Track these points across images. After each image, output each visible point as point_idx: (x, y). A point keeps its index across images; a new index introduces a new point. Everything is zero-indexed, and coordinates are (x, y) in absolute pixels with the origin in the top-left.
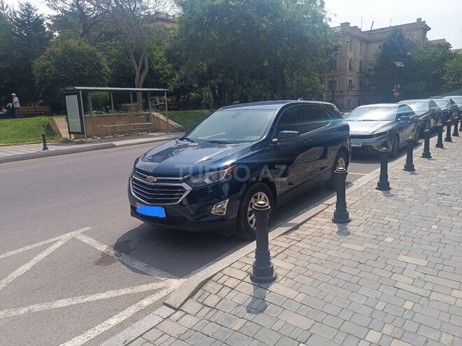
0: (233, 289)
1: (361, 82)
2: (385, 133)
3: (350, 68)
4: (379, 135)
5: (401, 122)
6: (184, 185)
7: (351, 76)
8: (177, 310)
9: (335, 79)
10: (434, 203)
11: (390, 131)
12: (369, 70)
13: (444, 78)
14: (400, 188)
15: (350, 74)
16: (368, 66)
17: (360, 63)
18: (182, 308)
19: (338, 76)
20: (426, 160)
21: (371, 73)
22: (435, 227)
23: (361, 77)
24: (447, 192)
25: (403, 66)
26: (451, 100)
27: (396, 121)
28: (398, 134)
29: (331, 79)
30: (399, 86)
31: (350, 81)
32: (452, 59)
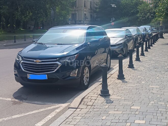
0: (96, 100)
1: (91, 16)
2: (122, 44)
3: (85, 6)
4: (119, 45)
5: (128, 38)
6: (57, 62)
7: (85, 11)
8: (77, 108)
9: (76, 13)
10: (154, 71)
11: (124, 43)
12: (96, 8)
13: (138, 15)
14: (138, 67)
15: (85, 10)
16: (95, 6)
17: (91, 3)
18: (79, 107)
19: (78, 11)
20: (143, 56)
21: (97, 10)
22: (158, 78)
23: (91, 12)
24: (157, 67)
25: (116, 7)
26: (145, 28)
27: (126, 38)
28: (127, 45)
29: (74, 12)
30: (114, 19)
31: (85, 14)
32: (141, 4)
